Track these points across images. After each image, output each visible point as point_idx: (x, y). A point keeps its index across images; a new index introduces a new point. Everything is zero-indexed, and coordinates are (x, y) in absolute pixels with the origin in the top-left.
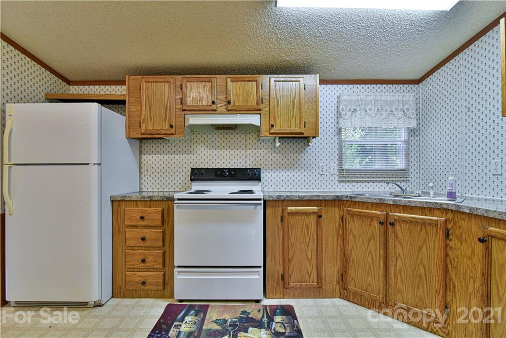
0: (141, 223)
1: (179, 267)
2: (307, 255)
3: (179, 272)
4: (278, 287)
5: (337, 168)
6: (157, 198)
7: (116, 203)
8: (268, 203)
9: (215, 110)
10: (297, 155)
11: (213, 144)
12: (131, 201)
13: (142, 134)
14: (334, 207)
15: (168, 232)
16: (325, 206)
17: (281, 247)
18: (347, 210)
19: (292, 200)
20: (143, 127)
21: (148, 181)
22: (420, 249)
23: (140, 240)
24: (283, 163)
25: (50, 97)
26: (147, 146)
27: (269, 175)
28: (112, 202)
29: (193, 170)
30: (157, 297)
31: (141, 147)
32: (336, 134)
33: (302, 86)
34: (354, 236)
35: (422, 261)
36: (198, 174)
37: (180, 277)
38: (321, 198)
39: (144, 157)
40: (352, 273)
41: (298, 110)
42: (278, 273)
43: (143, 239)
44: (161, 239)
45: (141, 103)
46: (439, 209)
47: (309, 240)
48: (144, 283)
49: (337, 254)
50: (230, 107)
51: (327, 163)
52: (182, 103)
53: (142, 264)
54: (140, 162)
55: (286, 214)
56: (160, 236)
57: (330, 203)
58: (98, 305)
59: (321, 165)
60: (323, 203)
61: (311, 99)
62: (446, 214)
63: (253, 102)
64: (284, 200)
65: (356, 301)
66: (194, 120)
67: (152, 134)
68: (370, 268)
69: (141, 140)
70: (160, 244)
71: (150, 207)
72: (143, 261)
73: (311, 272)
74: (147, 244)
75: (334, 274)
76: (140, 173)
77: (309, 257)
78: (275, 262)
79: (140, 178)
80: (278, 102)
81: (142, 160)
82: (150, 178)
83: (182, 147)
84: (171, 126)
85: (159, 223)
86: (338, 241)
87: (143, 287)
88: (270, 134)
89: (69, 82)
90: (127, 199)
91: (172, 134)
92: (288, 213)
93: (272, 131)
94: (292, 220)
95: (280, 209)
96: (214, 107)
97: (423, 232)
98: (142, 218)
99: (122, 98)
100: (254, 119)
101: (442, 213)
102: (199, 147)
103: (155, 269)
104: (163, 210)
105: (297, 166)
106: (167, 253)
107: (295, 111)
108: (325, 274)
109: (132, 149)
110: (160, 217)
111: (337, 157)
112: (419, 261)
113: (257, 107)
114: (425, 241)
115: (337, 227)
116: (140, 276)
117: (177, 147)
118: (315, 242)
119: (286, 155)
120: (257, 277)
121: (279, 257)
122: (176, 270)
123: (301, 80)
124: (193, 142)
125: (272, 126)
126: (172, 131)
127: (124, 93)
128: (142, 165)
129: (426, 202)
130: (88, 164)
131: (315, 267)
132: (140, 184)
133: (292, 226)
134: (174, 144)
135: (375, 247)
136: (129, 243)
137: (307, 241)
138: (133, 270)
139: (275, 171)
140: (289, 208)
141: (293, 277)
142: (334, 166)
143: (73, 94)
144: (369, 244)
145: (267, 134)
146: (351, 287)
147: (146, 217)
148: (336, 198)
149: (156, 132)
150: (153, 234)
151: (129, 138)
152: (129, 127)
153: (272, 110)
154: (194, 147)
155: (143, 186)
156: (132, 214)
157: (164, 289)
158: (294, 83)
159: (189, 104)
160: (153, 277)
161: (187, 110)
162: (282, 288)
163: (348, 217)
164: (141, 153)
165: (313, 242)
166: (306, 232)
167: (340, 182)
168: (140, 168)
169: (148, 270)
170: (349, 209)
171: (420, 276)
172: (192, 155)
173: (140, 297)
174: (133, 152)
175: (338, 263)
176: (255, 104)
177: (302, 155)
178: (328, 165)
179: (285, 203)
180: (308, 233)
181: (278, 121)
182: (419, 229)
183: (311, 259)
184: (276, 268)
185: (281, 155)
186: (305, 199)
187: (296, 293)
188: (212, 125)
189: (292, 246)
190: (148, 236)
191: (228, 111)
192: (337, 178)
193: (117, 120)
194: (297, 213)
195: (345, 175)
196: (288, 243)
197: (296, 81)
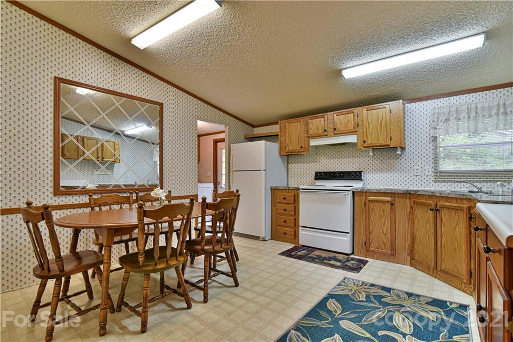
0: (284, 201)
1: (302, 227)
2: (383, 231)
3: (302, 230)
4: (362, 250)
5: (431, 170)
6: (292, 188)
7: (273, 190)
8: (355, 194)
9: (327, 135)
10: (394, 160)
11: (330, 156)
12: (279, 189)
13: (287, 153)
14: (406, 198)
15: (297, 207)
16: (398, 197)
17: (365, 224)
18: (414, 201)
19: (372, 192)
20: (287, 149)
21: (292, 180)
22: (455, 228)
23: (283, 210)
24: (382, 167)
25: (247, 137)
26: (291, 159)
27: (370, 176)
28: (271, 189)
29: (316, 173)
30: (291, 243)
31: (288, 159)
32: (430, 141)
33: (388, 111)
34: (418, 220)
35: (456, 238)
36: (320, 176)
37: (302, 232)
38: (393, 192)
39: (290, 165)
40: (417, 247)
41: (385, 128)
42: (362, 240)
43: (285, 210)
44: (293, 211)
45: (286, 136)
46: (466, 199)
47: (385, 220)
48: (285, 234)
49: (408, 233)
50: (336, 132)
51: (422, 166)
52: (307, 133)
53: (284, 223)
54: (288, 169)
55: (367, 201)
56: (293, 209)
57: (402, 195)
58: (264, 240)
59: (416, 168)
60: (396, 195)
61: (396, 119)
62: (470, 203)
63: (351, 126)
64: (366, 192)
65: (419, 268)
66: (314, 143)
67: (291, 153)
68: (427, 244)
69: (288, 156)
70: (293, 213)
71: (288, 193)
72: (285, 221)
73: (386, 243)
74: (287, 213)
75: (405, 248)
76: (288, 175)
77: (385, 232)
78: (360, 233)
79: (288, 178)
80: (369, 124)
81: (289, 167)
82: (293, 178)
83: (311, 158)
84: (301, 147)
85: (292, 202)
86: (408, 224)
87: (284, 236)
88: (364, 147)
89: (253, 126)
90: (278, 188)
91: (302, 152)
92: (369, 201)
93: (365, 145)
94: (372, 206)
95: (364, 198)
96: (326, 133)
97: (456, 216)
98: (284, 198)
99: (277, 134)
100: (352, 139)
101: (468, 202)
102: (321, 158)
103: (291, 227)
104: (295, 195)
105: (394, 169)
106: (297, 219)
107: (382, 129)
108: (398, 247)
109: (282, 161)
110: (293, 198)
111: (432, 161)
112: (454, 238)
113: (354, 130)
114: (458, 222)
115: (408, 213)
116: (284, 230)
117: (308, 159)
118: (390, 222)
119: (385, 161)
120: (346, 239)
121: (363, 230)
122: (300, 228)
123: (388, 107)
124: (318, 155)
125: (365, 142)
126: (302, 150)
127: (278, 130)
128: (289, 170)
129: (458, 194)
130: (260, 170)
131: (390, 240)
132: (288, 181)
133: (372, 210)
134: (306, 157)
135: (430, 227)
136: (279, 211)
137: (384, 221)
138: (280, 226)
139: (376, 173)
140: (370, 198)
141: (372, 244)
142: (429, 169)
143: (257, 134)
144: (426, 225)
145: (362, 147)
146: (416, 257)
147: (286, 198)
148: (406, 192)
149: (293, 151)
150: (290, 208)
151: (280, 155)
152: (280, 149)
153: (365, 131)
154: (318, 158)
155: (289, 183)
156: (280, 195)
157: (295, 239)
158: (382, 109)
159: (311, 133)
160: (290, 231)
161: (311, 137)
162: (365, 251)
163: (414, 206)
164: (288, 163)
165: (388, 222)
166: (382, 214)
167: (435, 182)
168: (288, 172)
169: (287, 227)
170: (415, 200)
171: (455, 249)
172: (317, 164)
173: (284, 242)
174: (283, 163)
175: (409, 240)
176: (353, 128)
177: (399, 160)
178: (423, 168)
179: (368, 194)
180: (384, 215)
181: (370, 138)
182: (454, 214)
183: (386, 234)
184: (361, 238)
185: (380, 161)
186: (381, 191)
187: (375, 256)
188: (327, 145)
189: (372, 223)
190: (287, 209)
191: (335, 134)
192: (432, 179)
193: (274, 146)
194: (376, 201)
195: (441, 176)
196: (369, 221)
197: (383, 108)
